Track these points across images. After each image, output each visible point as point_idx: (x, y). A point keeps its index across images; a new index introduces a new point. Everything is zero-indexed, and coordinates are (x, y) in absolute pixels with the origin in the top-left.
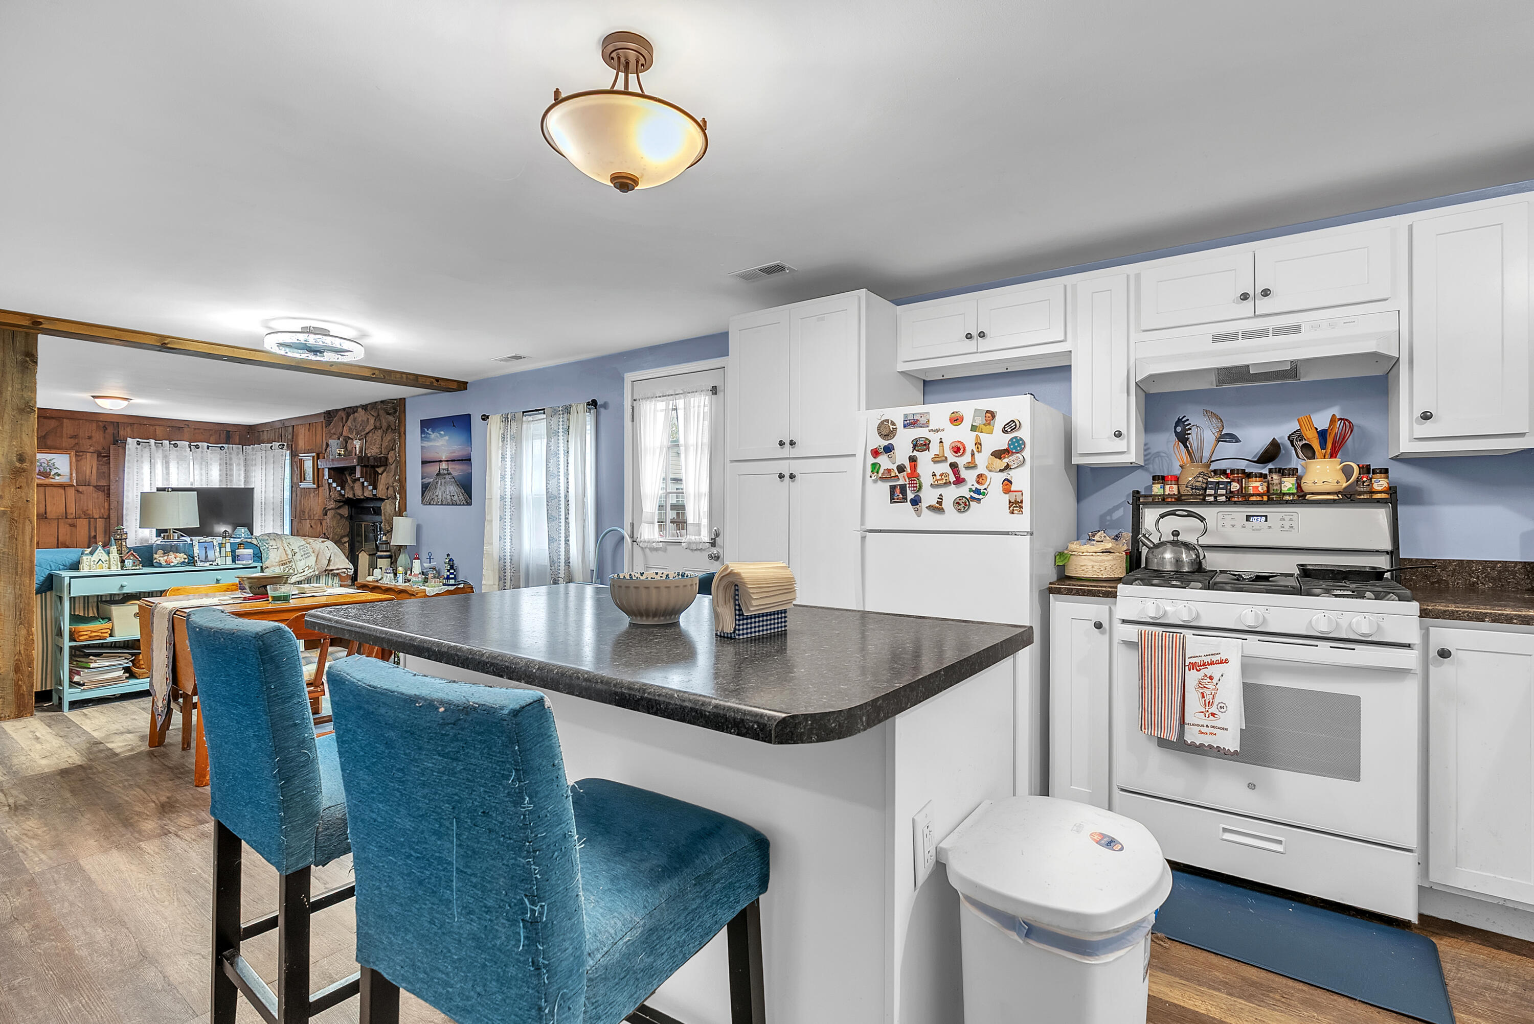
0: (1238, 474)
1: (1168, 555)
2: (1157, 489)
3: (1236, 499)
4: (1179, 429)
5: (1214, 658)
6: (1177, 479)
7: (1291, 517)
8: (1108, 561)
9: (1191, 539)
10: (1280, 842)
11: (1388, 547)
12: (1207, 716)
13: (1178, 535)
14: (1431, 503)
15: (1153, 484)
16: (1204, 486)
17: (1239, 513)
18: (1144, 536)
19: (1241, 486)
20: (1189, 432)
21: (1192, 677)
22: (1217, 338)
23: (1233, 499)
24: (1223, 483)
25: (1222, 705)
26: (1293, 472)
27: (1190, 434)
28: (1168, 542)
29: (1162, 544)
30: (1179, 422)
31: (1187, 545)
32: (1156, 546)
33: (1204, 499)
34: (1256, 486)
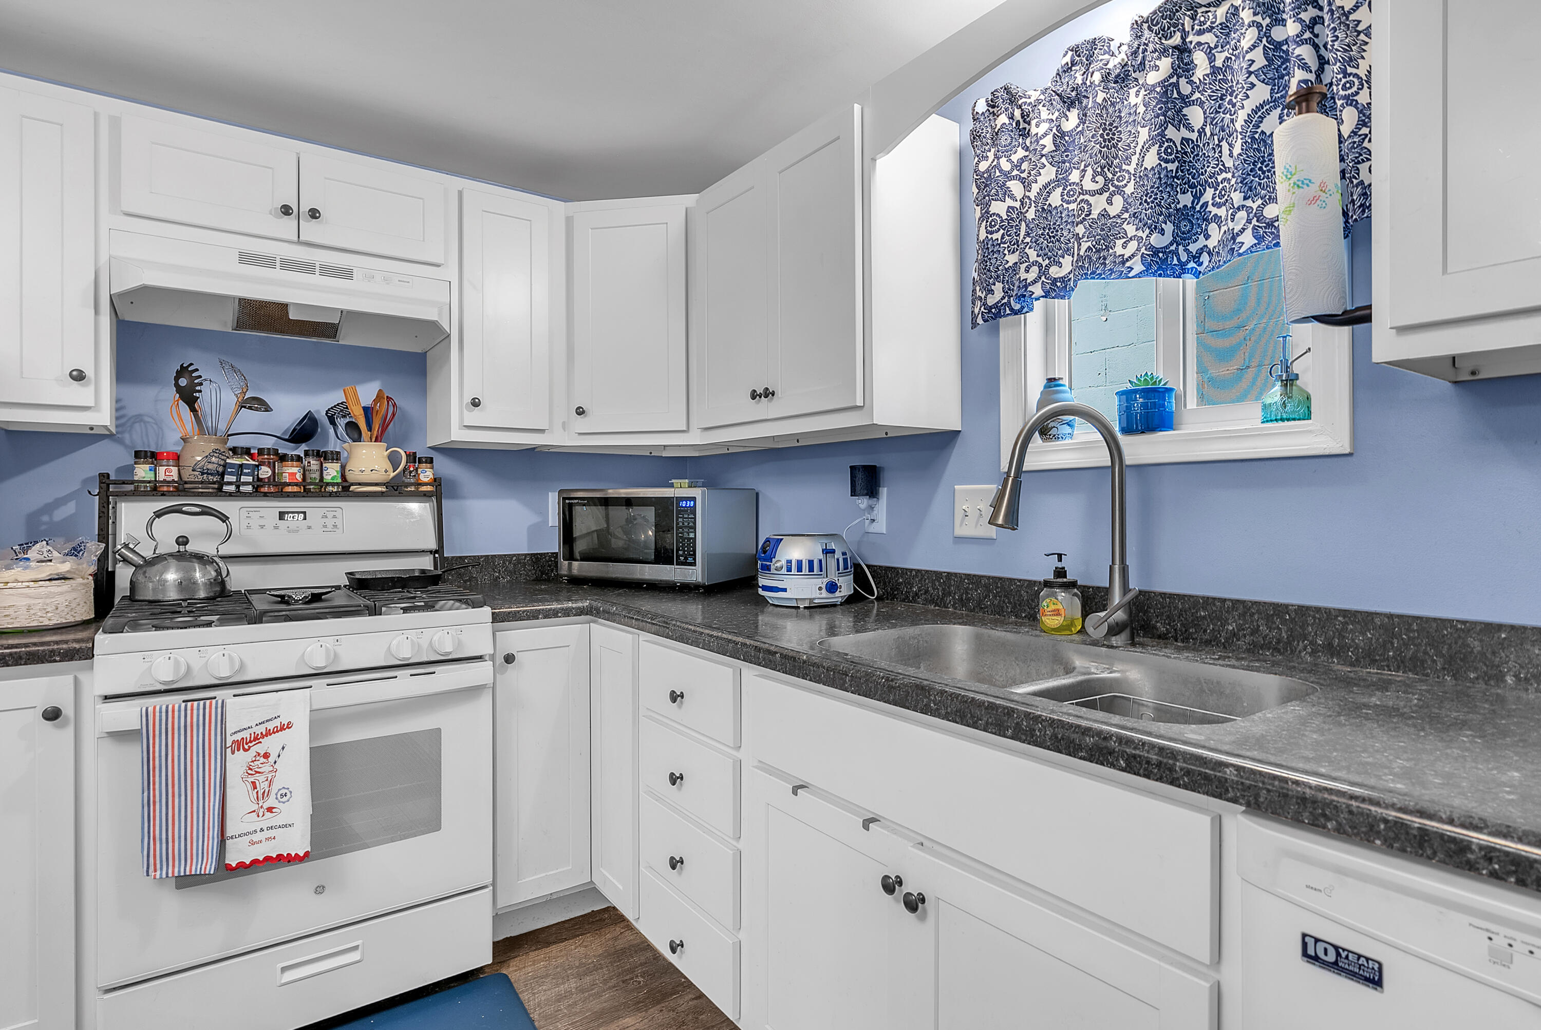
0: (269, 454)
1: (172, 576)
2: (143, 472)
3: (266, 489)
4: (183, 382)
5: (270, 725)
6: (176, 458)
7: (334, 513)
8: (61, 593)
9: (208, 548)
10: (356, 948)
11: (433, 546)
12: (261, 814)
13: (186, 542)
14: (463, 498)
15: (136, 463)
16: (221, 469)
17: (269, 508)
18: (126, 546)
19: (274, 472)
20: (198, 388)
21: (237, 762)
22: (246, 258)
23: (262, 490)
24: (248, 467)
25: (284, 791)
26: (335, 456)
27: (200, 391)
28: (171, 555)
29: (158, 559)
30: (183, 371)
31: (201, 558)
32: (150, 563)
33: (220, 489)
34: (291, 472)
